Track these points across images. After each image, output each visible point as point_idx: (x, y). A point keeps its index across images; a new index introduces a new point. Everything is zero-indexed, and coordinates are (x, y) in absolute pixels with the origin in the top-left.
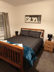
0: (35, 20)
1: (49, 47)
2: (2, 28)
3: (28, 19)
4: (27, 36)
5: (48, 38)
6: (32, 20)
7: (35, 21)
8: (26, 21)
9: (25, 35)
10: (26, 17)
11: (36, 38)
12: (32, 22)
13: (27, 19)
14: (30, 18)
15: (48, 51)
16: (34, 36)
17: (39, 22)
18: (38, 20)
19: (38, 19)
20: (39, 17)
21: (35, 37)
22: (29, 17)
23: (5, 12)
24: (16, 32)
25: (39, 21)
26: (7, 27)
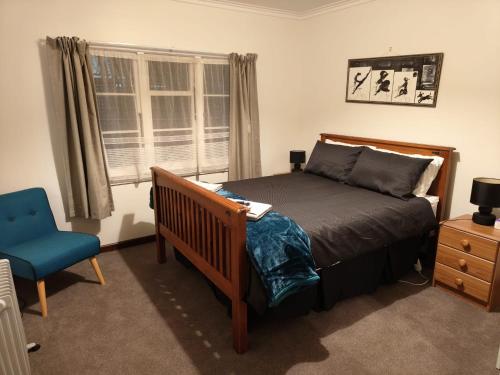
0: (405, 85)
1: (462, 262)
2: (220, 131)
3: (361, 82)
4: (337, 180)
5: (475, 209)
6: (384, 86)
7: (404, 92)
8: (351, 91)
9: (329, 173)
10: (354, 71)
11: (387, 193)
12: (383, 96)
13: (360, 78)
14: (377, 74)
15: (460, 290)
16: (379, 183)
17: (428, 97)
18: (420, 87)
19: (419, 81)
20: (426, 67)
21: (377, 191)
22: (369, 68)
23: (243, 52)
24: (293, 154)
25: (426, 93)
26: (247, 127)
